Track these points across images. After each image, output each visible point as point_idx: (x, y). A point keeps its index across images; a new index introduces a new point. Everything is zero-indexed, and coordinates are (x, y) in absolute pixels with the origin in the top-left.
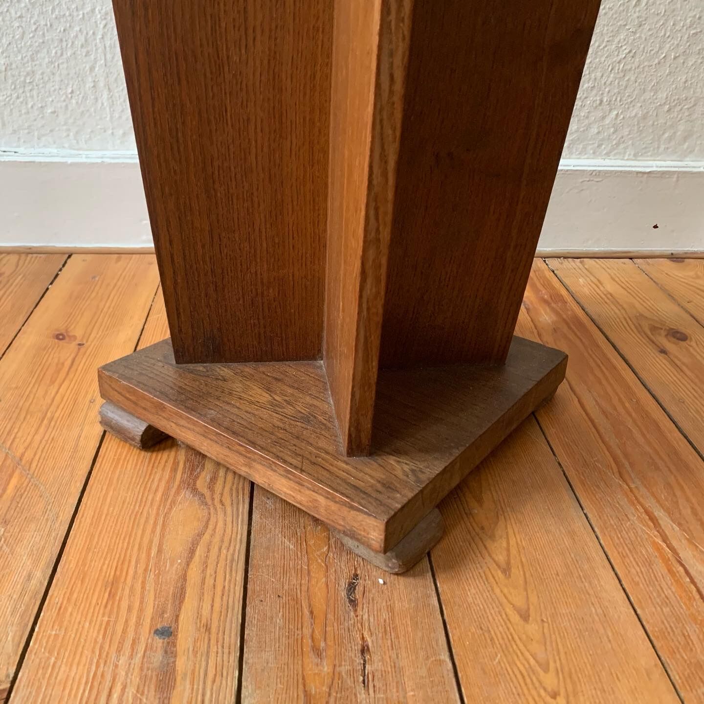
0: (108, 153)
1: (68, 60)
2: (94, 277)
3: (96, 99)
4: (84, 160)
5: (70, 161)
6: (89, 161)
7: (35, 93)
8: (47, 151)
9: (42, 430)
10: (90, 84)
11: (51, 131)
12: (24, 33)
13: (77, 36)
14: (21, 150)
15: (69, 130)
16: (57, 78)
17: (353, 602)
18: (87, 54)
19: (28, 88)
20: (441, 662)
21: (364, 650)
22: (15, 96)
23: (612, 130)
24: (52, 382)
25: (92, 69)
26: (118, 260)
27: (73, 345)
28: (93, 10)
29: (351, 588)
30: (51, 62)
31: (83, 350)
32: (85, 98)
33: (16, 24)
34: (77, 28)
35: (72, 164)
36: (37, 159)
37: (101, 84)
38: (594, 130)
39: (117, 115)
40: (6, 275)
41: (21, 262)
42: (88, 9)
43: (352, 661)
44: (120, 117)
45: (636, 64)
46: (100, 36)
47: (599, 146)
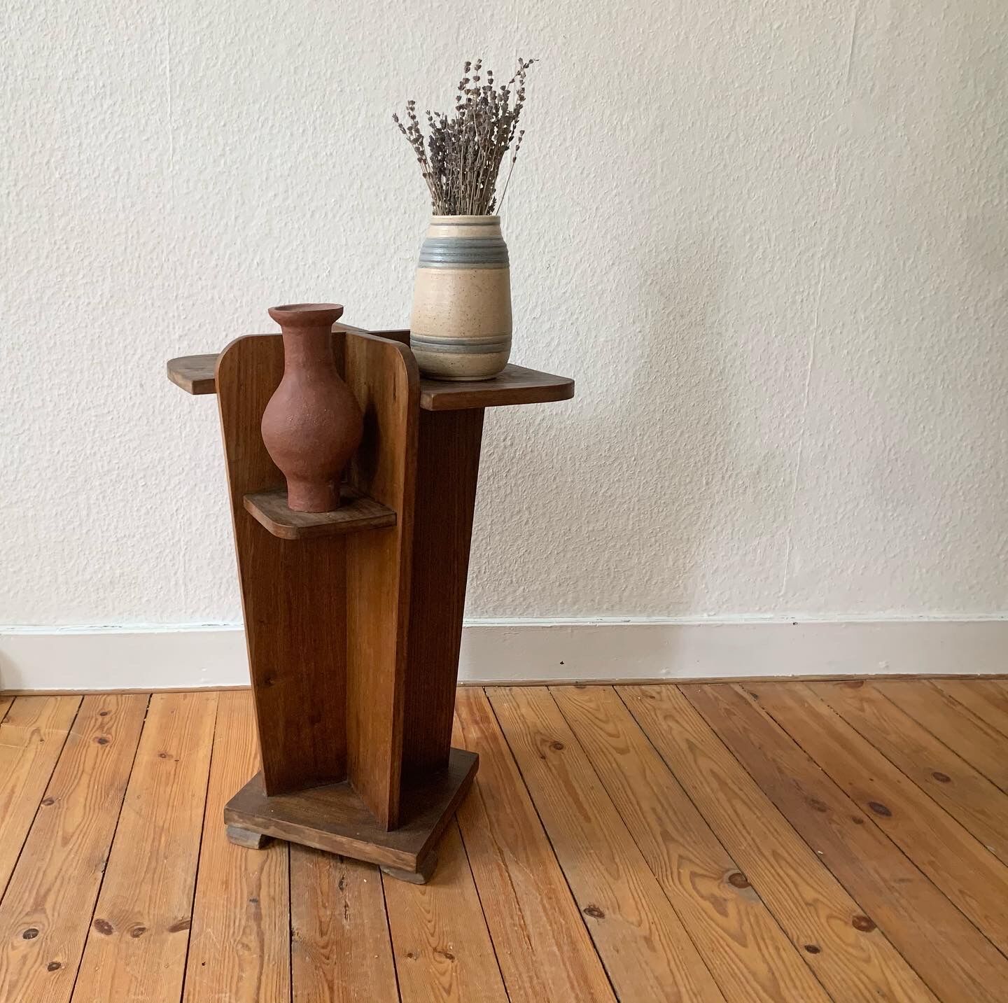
0: (183, 625)
1: (160, 569)
2: (172, 712)
3: (176, 591)
4: (165, 631)
5: (156, 631)
6: (170, 631)
7: (137, 589)
8: (141, 625)
9: (169, 812)
10: (173, 583)
11: (145, 612)
12: (134, 555)
13: (167, 555)
14: (124, 625)
15: (156, 611)
16: (153, 580)
17: (342, 889)
18: (174, 565)
19: (132, 587)
20: (381, 911)
21: (346, 906)
22: (123, 591)
23: (522, 599)
24: (167, 784)
25: (175, 574)
26: (185, 697)
27: (172, 761)
28: (179, 540)
29: (341, 883)
30: (150, 571)
31: (179, 764)
32: (169, 591)
33: (130, 550)
34: (168, 551)
35: (159, 634)
36: (135, 631)
37: (181, 582)
38: (509, 599)
39: (189, 600)
40: (114, 711)
41: (120, 700)
42: (177, 539)
43: (340, 911)
44: (191, 602)
45: (532, 558)
46: (182, 554)
47: (515, 609)
